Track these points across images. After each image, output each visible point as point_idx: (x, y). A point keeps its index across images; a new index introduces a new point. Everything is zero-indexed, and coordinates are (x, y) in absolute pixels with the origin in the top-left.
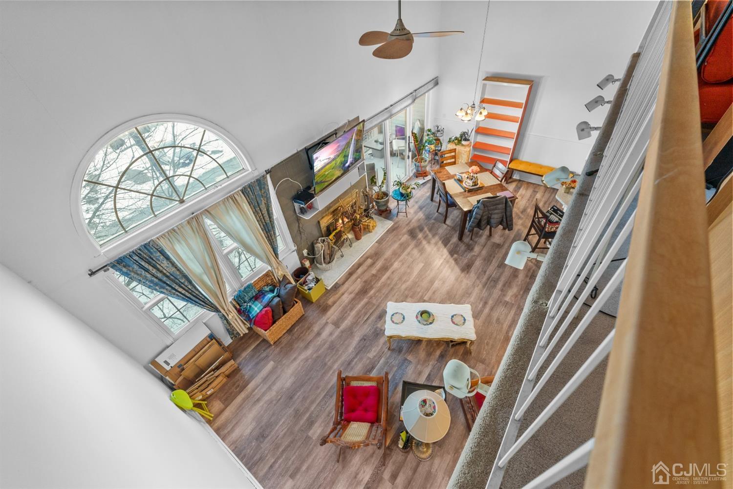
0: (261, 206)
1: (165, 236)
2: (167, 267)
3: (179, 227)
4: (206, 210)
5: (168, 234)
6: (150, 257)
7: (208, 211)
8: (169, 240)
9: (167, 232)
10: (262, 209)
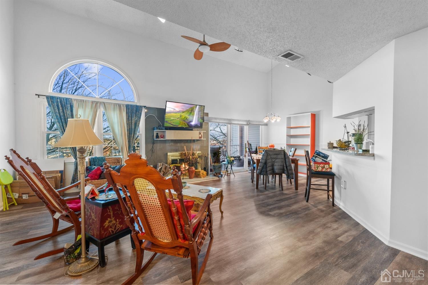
0: (132, 118)
1: (78, 101)
2: (68, 114)
3: (87, 101)
4: (104, 102)
5: (80, 101)
6: (65, 106)
7: (104, 104)
8: (79, 104)
9: (80, 100)
10: (132, 120)
